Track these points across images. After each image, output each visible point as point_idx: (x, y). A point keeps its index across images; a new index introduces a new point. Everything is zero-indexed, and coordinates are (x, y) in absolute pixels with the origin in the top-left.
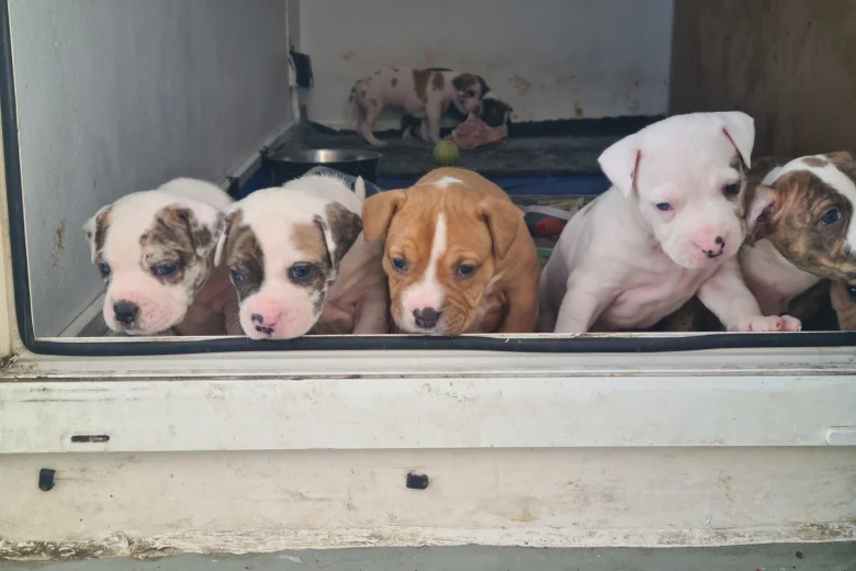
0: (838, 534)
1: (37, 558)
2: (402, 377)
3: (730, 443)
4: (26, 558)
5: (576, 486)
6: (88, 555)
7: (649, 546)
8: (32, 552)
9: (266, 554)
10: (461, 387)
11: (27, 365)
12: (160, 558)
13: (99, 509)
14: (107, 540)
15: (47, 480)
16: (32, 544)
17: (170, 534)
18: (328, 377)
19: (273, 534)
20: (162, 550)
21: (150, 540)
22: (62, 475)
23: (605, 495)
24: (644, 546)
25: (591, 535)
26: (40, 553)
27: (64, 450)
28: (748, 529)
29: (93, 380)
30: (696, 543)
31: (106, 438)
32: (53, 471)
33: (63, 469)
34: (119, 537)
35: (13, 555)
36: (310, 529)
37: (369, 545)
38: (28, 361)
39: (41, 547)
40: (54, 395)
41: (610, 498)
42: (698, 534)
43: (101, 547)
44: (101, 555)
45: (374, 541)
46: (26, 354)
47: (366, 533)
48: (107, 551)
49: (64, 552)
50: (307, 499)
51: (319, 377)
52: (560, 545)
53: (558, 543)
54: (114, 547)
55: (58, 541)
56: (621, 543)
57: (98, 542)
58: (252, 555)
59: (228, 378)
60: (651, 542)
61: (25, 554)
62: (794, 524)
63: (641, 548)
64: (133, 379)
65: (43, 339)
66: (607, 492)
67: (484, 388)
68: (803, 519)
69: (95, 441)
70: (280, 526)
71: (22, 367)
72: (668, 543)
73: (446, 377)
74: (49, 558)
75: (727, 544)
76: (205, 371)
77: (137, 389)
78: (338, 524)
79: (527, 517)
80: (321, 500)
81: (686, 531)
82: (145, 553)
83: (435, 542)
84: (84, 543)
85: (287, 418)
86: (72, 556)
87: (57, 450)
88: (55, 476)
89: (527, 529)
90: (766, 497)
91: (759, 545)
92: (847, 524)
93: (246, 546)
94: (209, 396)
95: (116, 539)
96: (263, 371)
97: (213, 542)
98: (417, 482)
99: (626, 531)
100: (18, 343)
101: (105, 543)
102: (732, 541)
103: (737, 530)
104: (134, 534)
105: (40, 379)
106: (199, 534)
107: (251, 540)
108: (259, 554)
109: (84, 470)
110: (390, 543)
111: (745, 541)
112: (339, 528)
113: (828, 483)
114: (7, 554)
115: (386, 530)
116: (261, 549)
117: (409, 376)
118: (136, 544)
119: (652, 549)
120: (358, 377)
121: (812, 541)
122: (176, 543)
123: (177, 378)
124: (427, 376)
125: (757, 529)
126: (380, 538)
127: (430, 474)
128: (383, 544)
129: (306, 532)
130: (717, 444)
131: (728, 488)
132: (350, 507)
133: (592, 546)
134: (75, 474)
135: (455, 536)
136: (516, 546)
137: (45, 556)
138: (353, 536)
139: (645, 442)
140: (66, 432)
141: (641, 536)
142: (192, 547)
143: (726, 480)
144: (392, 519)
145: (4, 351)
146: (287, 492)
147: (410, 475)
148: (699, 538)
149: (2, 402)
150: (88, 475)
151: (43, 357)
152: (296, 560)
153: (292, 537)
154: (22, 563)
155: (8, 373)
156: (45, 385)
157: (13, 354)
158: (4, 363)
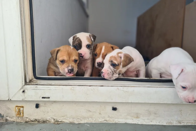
1: (35, 122)
2: (112, 86)
3: (184, 103)
4: (32, 122)
5: (148, 111)
6: (45, 122)
7: (164, 125)
8: (34, 121)
9: (82, 123)
10: (125, 89)
11: (35, 82)
12: (60, 123)
13: (48, 112)
14: (49, 119)
15: (37, 106)
16: (34, 119)
17: (62, 118)
18: (96, 86)
19: (84, 119)
20: (61, 122)
21: (58, 119)
22: (41, 105)
23: (154, 113)
25: (151, 122)
29: (47, 85)
30: (174, 124)
31: (49, 98)
32: (39, 104)
33: (41, 104)
34: (52, 118)
36: (92, 118)
37: (104, 122)
38: (35, 81)
39: (36, 120)
40: (38, 88)
41: (156, 114)
42: (175, 122)
43: (48, 121)
44: (48, 122)
45: (105, 121)
46: (35, 79)
47: (103, 119)
48: (49, 122)
49: (40, 121)
50: (91, 112)
51: (94, 86)
52: (145, 124)
53: (144, 123)
54: (51, 121)
55: (40, 119)
56: (158, 124)
57: (47, 119)
58: (79, 124)
59: (75, 85)
60: (165, 124)
61: (32, 121)
63: (163, 125)
64: (56, 85)
65: (38, 76)
66: (155, 112)
67: (130, 89)
69: (47, 98)
70: (85, 117)
71: (34, 82)
72: (168, 124)
73: (121, 86)
75: (181, 125)
76: (71, 84)
77: (56, 87)
78: (97, 117)
79: (137, 117)
80: (94, 112)
81: (172, 121)
82: (57, 123)
83: (118, 122)
84: (45, 119)
85: (87, 95)
86: (42, 122)
87: (39, 100)
88: (39, 105)
89: (137, 120)
90: (190, 115)
91: (189, 125)
94: (71, 89)
96: (83, 84)
97: (71, 120)
98: (114, 109)
99: (159, 121)
100: (33, 77)
101: (49, 120)
102: (182, 124)
103: (183, 122)
104: (55, 118)
105: (36, 85)
106: (68, 119)
107: (79, 120)
108: (81, 123)
110: (108, 122)
111: (185, 124)
112: (97, 118)
114: (29, 121)
115: (108, 119)
116: (81, 122)
117: (114, 86)
118: (55, 120)
120: (103, 86)
122: (64, 120)
123: (65, 85)
124: (117, 86)
125: (187, 121)
126: (106, 121)
127: (117, 107)
128: (107, 122)
129: (90, 119)
130: (181, 103)
131: (181, 112)
132: (100, 114)
133: (152, 124)
134: (43, 105)
135: (122, 121)
136: (136, 124)
137: (36, 122)
138: (100, 120)
139: (166, 102)
140: (41, 96)
141: (162, 122)
142: (67, 121)
143: (181, 111)
144: (109, 117)
145: (31, 79)
146: (87, 110)
147: (113, 107)
148: (175, 123)
149: (27, 90)
150: (46, 105)
151: (38, 80)
152: (88, 125)
153: (88, 120)
154: (32, 123)
155: (30, 83)
156: (37, 86)
157: (32, 79)
158: (31, 81)
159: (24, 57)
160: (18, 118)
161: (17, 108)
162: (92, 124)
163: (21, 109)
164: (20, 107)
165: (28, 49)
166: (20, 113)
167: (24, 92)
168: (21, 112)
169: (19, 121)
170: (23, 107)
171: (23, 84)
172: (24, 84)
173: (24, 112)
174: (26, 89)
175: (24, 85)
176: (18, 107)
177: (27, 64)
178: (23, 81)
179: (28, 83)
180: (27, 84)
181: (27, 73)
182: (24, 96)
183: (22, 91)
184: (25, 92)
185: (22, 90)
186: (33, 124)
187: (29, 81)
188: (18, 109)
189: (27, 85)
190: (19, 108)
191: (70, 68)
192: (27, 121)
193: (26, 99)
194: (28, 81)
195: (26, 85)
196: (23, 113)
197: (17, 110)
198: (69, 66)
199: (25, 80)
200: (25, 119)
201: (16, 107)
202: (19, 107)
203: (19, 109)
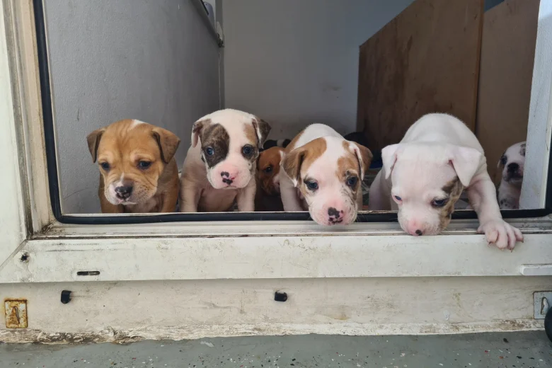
0: (522, 326)
1: (61, 343)
2: (272, 236)
3: (464, 274)
4: (54, 343)
5: (372, 299)
6: (90, 341)
7: (415, 334)
8: (58, 340)
9: (193, 340)
10: (307, 241)
11: (58, 229)
12: (131, 343)
13: (97, 313)
14: (101, 332)
15: (66, 297)
16: (58, 334)
17: (138, 328)
18: (229, 236)
19: (197, 327)
20: (133, 338)
21: (126, 332)
22: (75, 294)
23: (388, 304)
24: (413, 334)
25: (381, 327)
26: (62, 339)
27: (72, 280)
28: (471, 323)
29: (92, 238)
30: (442, 332)
31: (98, 273)
32: (70, 292)
33: (76, 291)
34: (109, 329)
35: (47, 341)
36: (219, 325)
37: (253, 335)
38: (59, 227)
39: (63, 336)
40: (67, 247)
41: (391, 306)
42: (442, 326)
43: (98, 336)
44: (98, 341)
45: (256, 332)
46: (57, 224)
47: (251, 327)
48: (101, 339)
49: (77, 339)
50: (217, 307)
51: (223, 236)
52: (364, 334)
53: (362, 332)
54: (105, 336)
55: (73, 333)
56: (398, 332)
57: (96, 333)
58: (185, 341)
59: (171, 237)
60: (416, 332)
61: (53, 339)
62: (496, 320)
63: (410, 336)
64: (116, 237)
65: (67, 215)
66: (390, 302)
67: (321, 242)
68: (502, 317)
69: (91, 275)
70: (202, 323)
71: (56, 231)
72: (425, 332)
73: (297, 235)
74: (67, 343)
75: (460, 332)
76: (158, 233)
77: (116, 243)
78: (235, 322)
79: (343, 317)
80: (225, 308)
81: (434, 325)
82: (123, 340)
83: (291, 333)
84: (88, 333)
85: (205, 261)
86: (81, 341)
87: (69, 280)
88: (71, 294)
89: (344, 324)
90: (481, 305)
91: (479, 334)
92: (527, 320)
93: (182, 335)
94: (159, 247)
95: (107, 331)
96: (191, 232)
97: (163, 333)
98: (281, 297)
99: (400, 325)
100: (53, 218)
101: (100, 334)
102: (462, 331)
103: (464, 324)
104: (117, 328)
105: (60, 238)
106: (155, 328)
107: (185, 331)
108: (190, 340)
109: (88, 291)
110: (266, 333)
111: (470, 331)
112: (235, 324)
113: (515, 297)
114: (43, 340)
115: (263, 325)
116: (191, 337)
117: (276, 235)
118: (118, 334)
119: (417, 336)
120: (246, 236)
121: (508, 331)
122: (141, 334)
123: (141, 237)
124: (286, 235)
125: (475, 323)
126: (259, 330)
127: (288, 292)
128: (261, 334)
129: (215, 327)
130: (457, 275)
131: (458, 299)
132: (242, 312)
133: (382, 334)
134: (83, 294)
135: (301, 328)
136: (339, 335)
137: (65, 342)
138: (244, 329)
139: (415, 274)
140: (75, 269)
141: (410, 328)
142: (151, 336)
143: (457, 295)
144: (266, 318)
145: (46, 222)
146: (206, 303)
147: (276, 293)
148: (443, 329)
149: (35, 252)
150: (91, 294)
151: (68, 225)
152: (210, 345)
153: (209, 329)
154: (51, 346)
155: (45, 234)
156: (62, 241)
157: (50, 224)
158: (46, 229)
159: (21, 161)
160: (13, 332)
161: (7, 304)
162: (219, 341)
163: (22, 306)
164: (18, 303)
165: (34, 140)
166: (19, 319)
167: (24, 258)
168: (20, 315)
169: (17, 340)
170: (25, 301)
171: (21, 236)
172: (25, 238)
173: (28, 316)
174: (31, 251)
175: (26, 241)
176: (10, 301)
177: (32, 180)
178: (21, 230)
179: (36, 233)
180: (34, 237)
181: (35, 207)
182: (27, 269)
183: (21, 257)
184: (28, 259)
185: (20, 255)
186: (55, 348)
187: (42, 229)
188: (10, 306)
189: (35, 239)
190: (14, 304)
191: (120, 184)
192: (38, 338)
193: (32, 280)
194: (36, 227)
195: (32, 239)
196: (27, 318)
197: (10, 312)
198: (118, 179)
199: (26, 225)
200: (32, 333)
201: (6, 301)
202: (13, 301)
203: (14, 307)
